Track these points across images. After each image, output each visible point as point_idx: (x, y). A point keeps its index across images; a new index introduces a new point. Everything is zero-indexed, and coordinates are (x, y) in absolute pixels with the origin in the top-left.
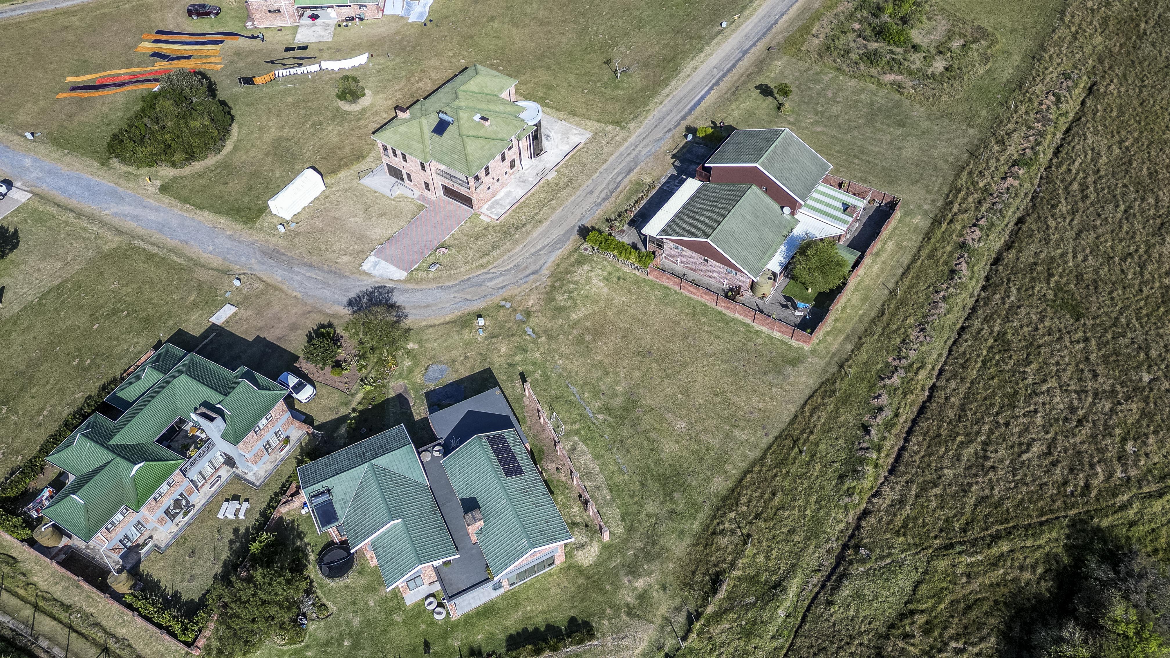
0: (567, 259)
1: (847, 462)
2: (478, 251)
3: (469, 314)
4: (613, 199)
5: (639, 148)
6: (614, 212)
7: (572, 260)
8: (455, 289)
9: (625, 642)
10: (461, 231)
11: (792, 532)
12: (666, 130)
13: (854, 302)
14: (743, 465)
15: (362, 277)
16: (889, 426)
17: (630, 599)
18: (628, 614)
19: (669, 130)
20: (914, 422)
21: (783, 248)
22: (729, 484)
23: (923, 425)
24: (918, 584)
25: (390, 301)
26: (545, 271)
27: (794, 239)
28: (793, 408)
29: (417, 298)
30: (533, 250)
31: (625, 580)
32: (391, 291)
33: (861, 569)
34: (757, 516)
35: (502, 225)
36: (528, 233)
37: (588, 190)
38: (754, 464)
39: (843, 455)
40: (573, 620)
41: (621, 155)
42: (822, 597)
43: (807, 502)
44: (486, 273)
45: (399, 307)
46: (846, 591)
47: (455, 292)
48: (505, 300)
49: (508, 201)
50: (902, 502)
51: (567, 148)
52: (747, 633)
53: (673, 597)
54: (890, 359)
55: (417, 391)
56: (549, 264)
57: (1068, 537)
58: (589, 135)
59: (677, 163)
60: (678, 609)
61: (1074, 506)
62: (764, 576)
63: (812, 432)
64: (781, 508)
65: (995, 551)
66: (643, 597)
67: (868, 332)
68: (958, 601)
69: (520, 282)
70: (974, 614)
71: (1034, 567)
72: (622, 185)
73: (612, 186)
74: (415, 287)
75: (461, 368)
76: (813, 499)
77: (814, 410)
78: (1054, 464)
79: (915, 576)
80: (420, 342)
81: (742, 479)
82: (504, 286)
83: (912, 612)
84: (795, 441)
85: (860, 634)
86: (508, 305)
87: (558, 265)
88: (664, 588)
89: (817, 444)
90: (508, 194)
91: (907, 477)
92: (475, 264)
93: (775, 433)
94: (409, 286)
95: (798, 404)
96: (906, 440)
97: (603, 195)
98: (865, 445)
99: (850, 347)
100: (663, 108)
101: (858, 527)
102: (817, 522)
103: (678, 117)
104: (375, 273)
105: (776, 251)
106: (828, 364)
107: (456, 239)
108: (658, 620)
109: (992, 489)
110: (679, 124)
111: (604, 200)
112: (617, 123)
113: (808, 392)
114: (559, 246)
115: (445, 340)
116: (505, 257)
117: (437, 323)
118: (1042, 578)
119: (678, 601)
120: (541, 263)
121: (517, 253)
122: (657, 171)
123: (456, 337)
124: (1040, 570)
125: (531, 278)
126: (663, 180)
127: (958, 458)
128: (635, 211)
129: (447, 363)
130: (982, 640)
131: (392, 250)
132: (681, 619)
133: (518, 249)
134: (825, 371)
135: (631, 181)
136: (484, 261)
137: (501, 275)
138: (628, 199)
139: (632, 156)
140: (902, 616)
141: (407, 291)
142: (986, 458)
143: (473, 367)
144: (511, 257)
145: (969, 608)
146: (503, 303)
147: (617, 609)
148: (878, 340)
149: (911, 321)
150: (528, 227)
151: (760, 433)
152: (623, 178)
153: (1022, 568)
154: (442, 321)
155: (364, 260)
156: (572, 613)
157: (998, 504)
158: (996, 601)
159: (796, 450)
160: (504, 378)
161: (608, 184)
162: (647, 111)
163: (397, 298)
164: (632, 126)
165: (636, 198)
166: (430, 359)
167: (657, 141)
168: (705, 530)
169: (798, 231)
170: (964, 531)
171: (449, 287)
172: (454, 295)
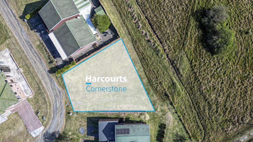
0: (59, 81)
1: (155, 51)
2: (43, 104)
3: (66, 115)
4: (41, 58)
5: (22, 38)
6: (47, 60)
7: (60, 80)
8: (55, 115)
9: (169, 119)
10: (32, 105)
11: (164, 73)
12: (17, 25)
13: (113, 17)
14: (143, 73)
15: (38, 138)
16: (151, 35)
17: (161, 113)
18: (164, 115)
19: (19, 24)
20: (152, 28)
21: (89, 26)
22: (146, 79)
23: (154, 27)
24: (187, 56)
25: (51, 134)
26: (61, 89)
27: (87, 20)
28: (135, 53)
29: (53, 126)
30: (51, 89)
31: (157, 112)
32: (47, 132)
33: (178, 65)
34: (157, 78)
35: (36, 93)
36: (43, 87)
37: (33, 62)
38: (144, 71)
39: (152, 51)
40: (159, 126)
41: (23, 45)
42: (180, 76)
43: (159, 66)
44: (53, 105)
45: (54, 132)
46: (181, 71)
47: (56, 116)
48: (66, 104)
49: (26, 87)
50: (169, 46)
51: (10, 59)
52: (179, 95)
53: (165, 105)
54: (134, 22)
55: (85, 137)
56: (58, 87)
57: (194, 19)
58: (7, 49)
59: (35, 30)
60: (168, 105)
61: (189, 11)
62: (170, 85)
63: (144, 54)
64: (158, 72)
65: (189, 36)
66: (162, 111)
67: (124, 21)
68: (194, 51)
69: (61, 97)
70: (198, 50)
71: (196, 31)
72: (37, 51)
73: (36, 55)
74: (49, 125)
75: (84, 124)
76: (159, 64)
77: (138, 49)
78: (178, 7)
79: (185, 56)
80: (70, 131)
81: (147, 76)
82: (61, 103)
83: (192, 61)
84: (144, 59)
85: (190, 74)
86: (68, 104)
87: (60, 85)
88: (162, 106)
89: (147, 54)
90: (23, 86)
91: (164, 41)
92: (48, 107)
93: (139, 61)
94: (48, 127)
95: (135, 51)
96: (156, 34)
97: (38, 59)
98: (153, 45)
99: (125, 28)
100: (7, 20)
101: (169, 59)
102: (164, 66)
103: (14, 18)
104: (38, 134)
105: (90, 29)
106: (127, 37)
107: (35, 108)
108: (168, 110)
109: (176, 25)
110: (17, 20)
111: (40, 60)
112: (6, 38)
113: (133, 47)
114: (53, 81)
115: (72, 124)
116: (50, 98)
117: (65, 124)
118: (198, 31)
119: (166, 104)
120: (57, 89)
121: (50, 94)
122: (36, 38)
123: (73, 121)
124: (197, 30)
125: (61, 94)
126: (41, 39)
127: (166, 26)
128: (50, 54)
129: (80, 127)
130: (203, 52)
131: (31, 127)
132: (170, 106)
133: (48, 93)
134: (129, 39)
135: (36, 48)
136: (48, 104)
137: (56, 102)
138: (43, 53)
139: (25, 42)
140: (191, 64)
141: (49, 128)
142: (169, 21)
143: (85, 121)
144: (50, 96)
145: (196, 50)
146: (67, 105)
147: (162, 117)
148: (127, 20)
149: (126, 8)
150: (41, 87)
151: (138, 64)
152: (34, 49)
153: (195, 34)
154: (65, 123)
155: (31, 135)
156: (158, 126)
157: (180, 27)
158: (198, 44)
159: (146, 60)
160: (92, 115)
161: (34, 56)
162: (5, 26)
163: (51, 131)
164: (10, 34)
165: (44, 50)
166: (77, 130)
167: (21, 30)
168: (154, 90)
169: (85, 17)
170: (182, 38)
171: (54, 117)
172: (57, 117)
